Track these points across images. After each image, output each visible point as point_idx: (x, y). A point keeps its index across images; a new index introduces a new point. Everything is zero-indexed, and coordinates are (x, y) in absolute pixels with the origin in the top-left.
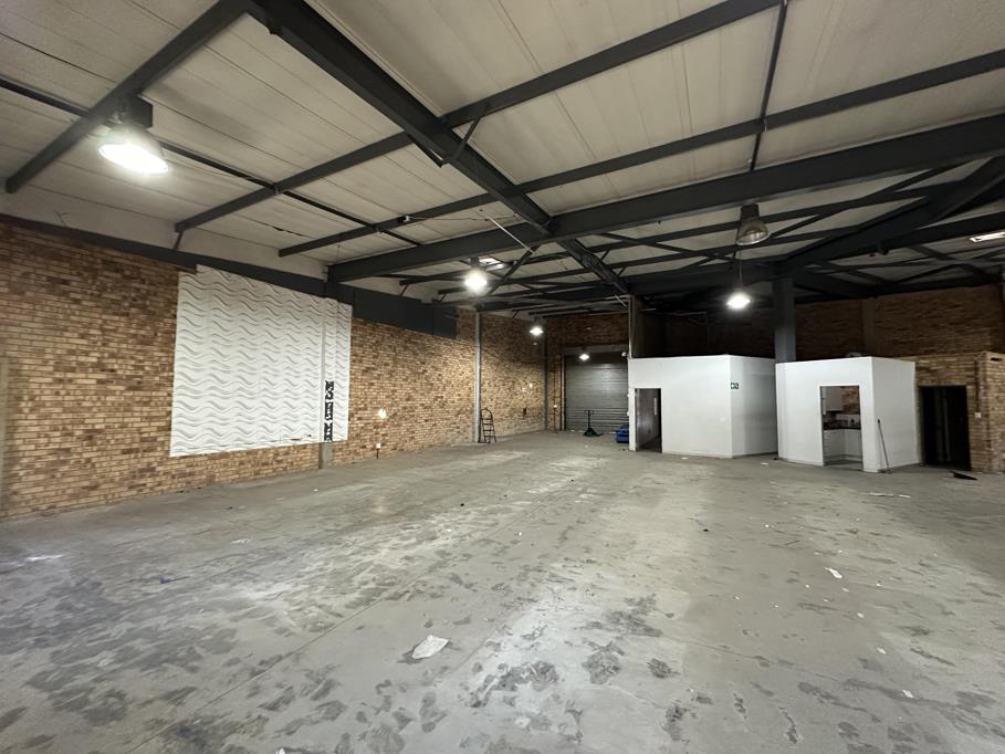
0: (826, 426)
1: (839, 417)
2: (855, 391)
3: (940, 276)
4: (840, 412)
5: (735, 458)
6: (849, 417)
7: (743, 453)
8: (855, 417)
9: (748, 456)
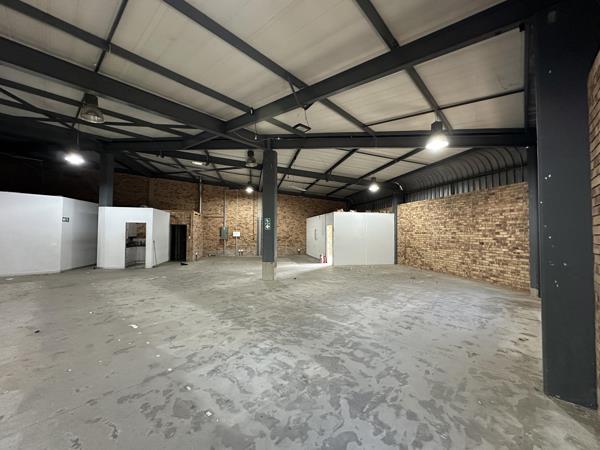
0: (128, 245)
1: (134, 240)
2: (143, 226)
3: (181, 175)
4: (135, 237)
5: (62, 272)
6: (140, 240)
7: (69, 268)
8: (143, 240)
9: (73, 269)
